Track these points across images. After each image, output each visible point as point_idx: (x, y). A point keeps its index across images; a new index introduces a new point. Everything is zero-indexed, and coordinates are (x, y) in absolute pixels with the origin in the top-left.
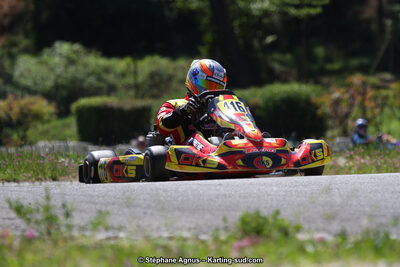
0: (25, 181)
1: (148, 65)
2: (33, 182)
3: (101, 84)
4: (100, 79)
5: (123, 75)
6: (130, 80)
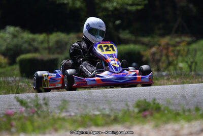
1: (55, 37)
3: (30, 48)
4: (30, 44)
5: (42, 42)
6: (45, 45)
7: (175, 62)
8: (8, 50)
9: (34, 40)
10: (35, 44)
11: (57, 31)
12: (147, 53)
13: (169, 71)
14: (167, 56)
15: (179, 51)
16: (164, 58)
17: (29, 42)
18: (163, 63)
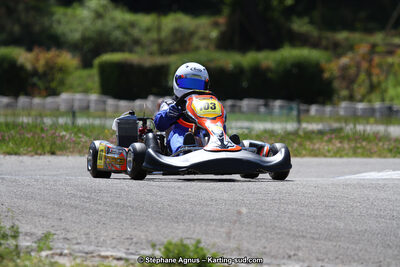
0: (25, 154)
1: (173, 21)
2: (32, 156)
3: (126, 38)
4: (126, 33)
5: (148, 30)
6: (154, 35)
7: (383, 85)
8: (85, 39)
9: (133, 25)
10: (136, 32)
11: (175, 11)
12: (333, 66)
13: (370, 101)
14: (369, 74)
15: (391, 65)
16: (363, 76)
17: (125, 28)
18: (360, 86)
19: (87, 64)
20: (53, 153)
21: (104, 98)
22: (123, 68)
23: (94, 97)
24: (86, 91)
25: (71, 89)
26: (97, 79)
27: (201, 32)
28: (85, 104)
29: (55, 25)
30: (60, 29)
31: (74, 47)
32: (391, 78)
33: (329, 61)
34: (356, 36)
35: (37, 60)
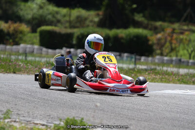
0: (1, 72)
1: (76, 12)
2: (4, 73)
3: (54, 19)
4: (54, 16)
5: (64, 16)
6: (67, 18)
7: (177, 49)
8: (34, 18)
9: (57, 13)
10: (59, 17)
11: (78, 7)
12: (154, 38)
13: (171, 56)
14: (171, 43)
15: (181, 40)
17: (54, 14)
18: (166, 48)
19: (34, 31)
20: (14, 73)
21: (41, 47)
22: (51, 34)
23: (36, 47)
24: (33, 44)
25: (25, 42)
26: (38, 38)
27: (90, 18)
28: (31, 50)
29: (20, 11)
30: (21, 13)
31: (28, 22)
32: (182, 46)
33: (152, 36)
34: (166, 24)
35: (10, 27)
